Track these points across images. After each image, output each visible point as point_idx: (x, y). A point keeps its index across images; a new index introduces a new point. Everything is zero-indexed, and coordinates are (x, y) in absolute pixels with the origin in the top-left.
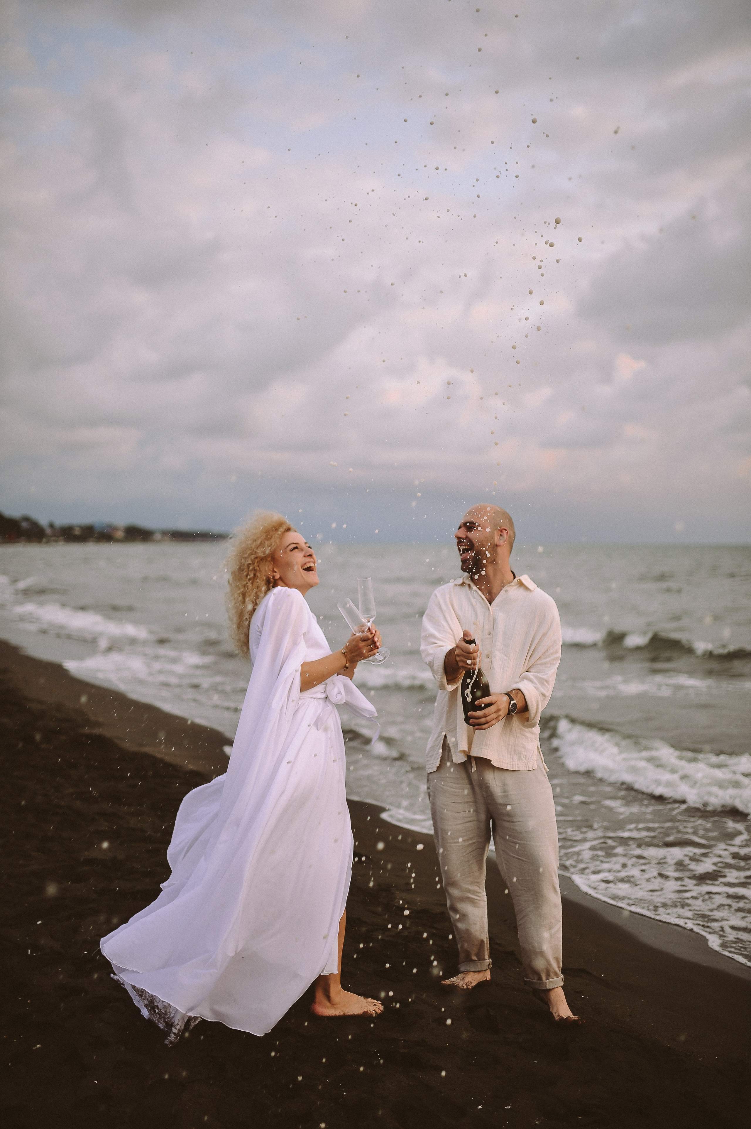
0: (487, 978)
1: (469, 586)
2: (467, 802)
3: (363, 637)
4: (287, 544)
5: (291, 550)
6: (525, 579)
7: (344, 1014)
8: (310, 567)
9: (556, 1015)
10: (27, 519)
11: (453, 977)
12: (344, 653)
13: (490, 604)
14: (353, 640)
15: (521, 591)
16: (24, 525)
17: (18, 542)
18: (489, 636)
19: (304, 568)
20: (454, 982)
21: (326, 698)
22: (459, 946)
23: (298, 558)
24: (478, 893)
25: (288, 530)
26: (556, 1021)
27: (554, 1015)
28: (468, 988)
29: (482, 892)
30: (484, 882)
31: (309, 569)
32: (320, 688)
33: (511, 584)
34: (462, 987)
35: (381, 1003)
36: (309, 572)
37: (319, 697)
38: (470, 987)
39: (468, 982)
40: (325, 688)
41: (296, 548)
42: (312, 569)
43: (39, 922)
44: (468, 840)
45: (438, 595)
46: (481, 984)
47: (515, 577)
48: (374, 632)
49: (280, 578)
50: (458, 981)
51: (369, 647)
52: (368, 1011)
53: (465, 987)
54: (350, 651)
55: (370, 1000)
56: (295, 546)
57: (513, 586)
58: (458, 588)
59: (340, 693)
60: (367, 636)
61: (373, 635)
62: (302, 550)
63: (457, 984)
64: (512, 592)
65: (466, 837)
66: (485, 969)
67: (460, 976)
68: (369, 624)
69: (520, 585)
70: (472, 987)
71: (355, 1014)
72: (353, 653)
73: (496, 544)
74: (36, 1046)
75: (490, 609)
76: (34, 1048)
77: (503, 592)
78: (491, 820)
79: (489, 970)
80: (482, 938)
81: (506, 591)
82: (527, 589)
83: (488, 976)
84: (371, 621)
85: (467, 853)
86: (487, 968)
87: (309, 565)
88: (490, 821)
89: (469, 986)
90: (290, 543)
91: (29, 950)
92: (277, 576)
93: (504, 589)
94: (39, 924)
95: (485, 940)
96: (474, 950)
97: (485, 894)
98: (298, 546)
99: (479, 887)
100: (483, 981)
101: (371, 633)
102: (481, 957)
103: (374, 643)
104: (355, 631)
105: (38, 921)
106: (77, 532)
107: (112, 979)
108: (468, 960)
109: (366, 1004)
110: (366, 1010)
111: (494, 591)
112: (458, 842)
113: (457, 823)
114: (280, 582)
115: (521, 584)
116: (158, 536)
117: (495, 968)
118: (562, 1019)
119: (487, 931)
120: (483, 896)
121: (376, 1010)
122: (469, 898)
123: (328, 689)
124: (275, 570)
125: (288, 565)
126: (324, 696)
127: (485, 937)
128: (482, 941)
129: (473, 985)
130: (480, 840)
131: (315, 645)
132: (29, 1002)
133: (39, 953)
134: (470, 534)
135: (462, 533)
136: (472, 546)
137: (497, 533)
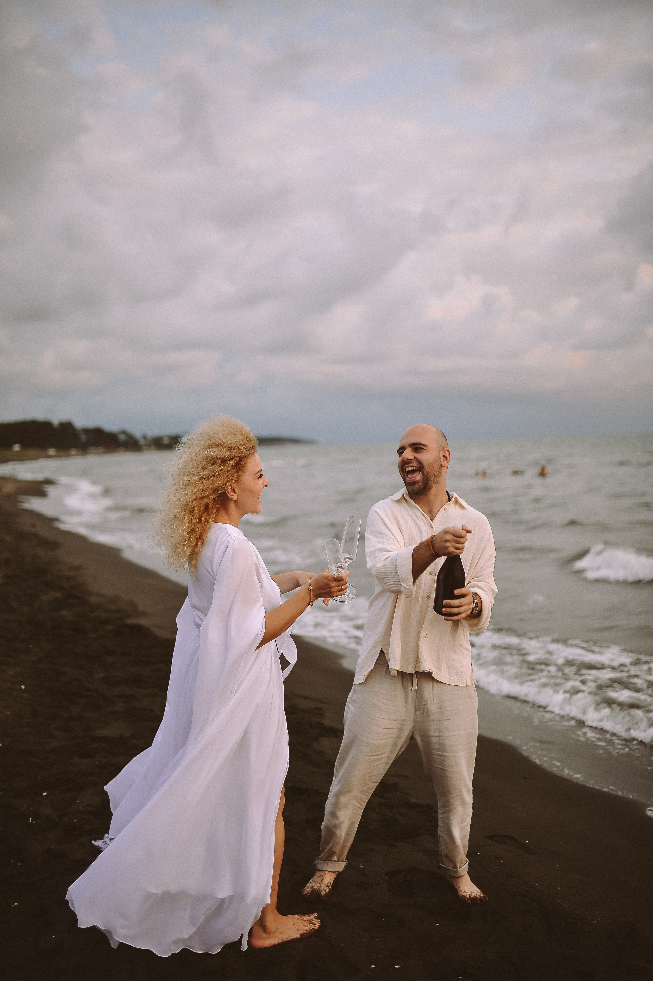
10: (124, 432)
12: (310, 591)
13: (432, 521)
15: (458, 509)
16: (122, 437)
17: (117, 452)
33: (448, 504)
43: (45, 794)
52: (305, 932)
57: (450, 505)
64: (450, 509)
69: (457, 505)
71: (292, 939)
72: (321, 590)
74: (14, 904)
76: (12, 906)
77: (441, 511)
81: (445, 509)
91: (31, 818)
93: (442, 509)
94: (45, 795)
106: (166, 441)
107: (92, 845)
109: (302, 925)
110: (302, 932)
111: (435, 509)
115: (457, 503)
121: (312, 928)
132: (19, 864)
133: (38, 822)
134: (418, 456)
135: (409, 454)
136: (421, 468)
137: (442, 454)
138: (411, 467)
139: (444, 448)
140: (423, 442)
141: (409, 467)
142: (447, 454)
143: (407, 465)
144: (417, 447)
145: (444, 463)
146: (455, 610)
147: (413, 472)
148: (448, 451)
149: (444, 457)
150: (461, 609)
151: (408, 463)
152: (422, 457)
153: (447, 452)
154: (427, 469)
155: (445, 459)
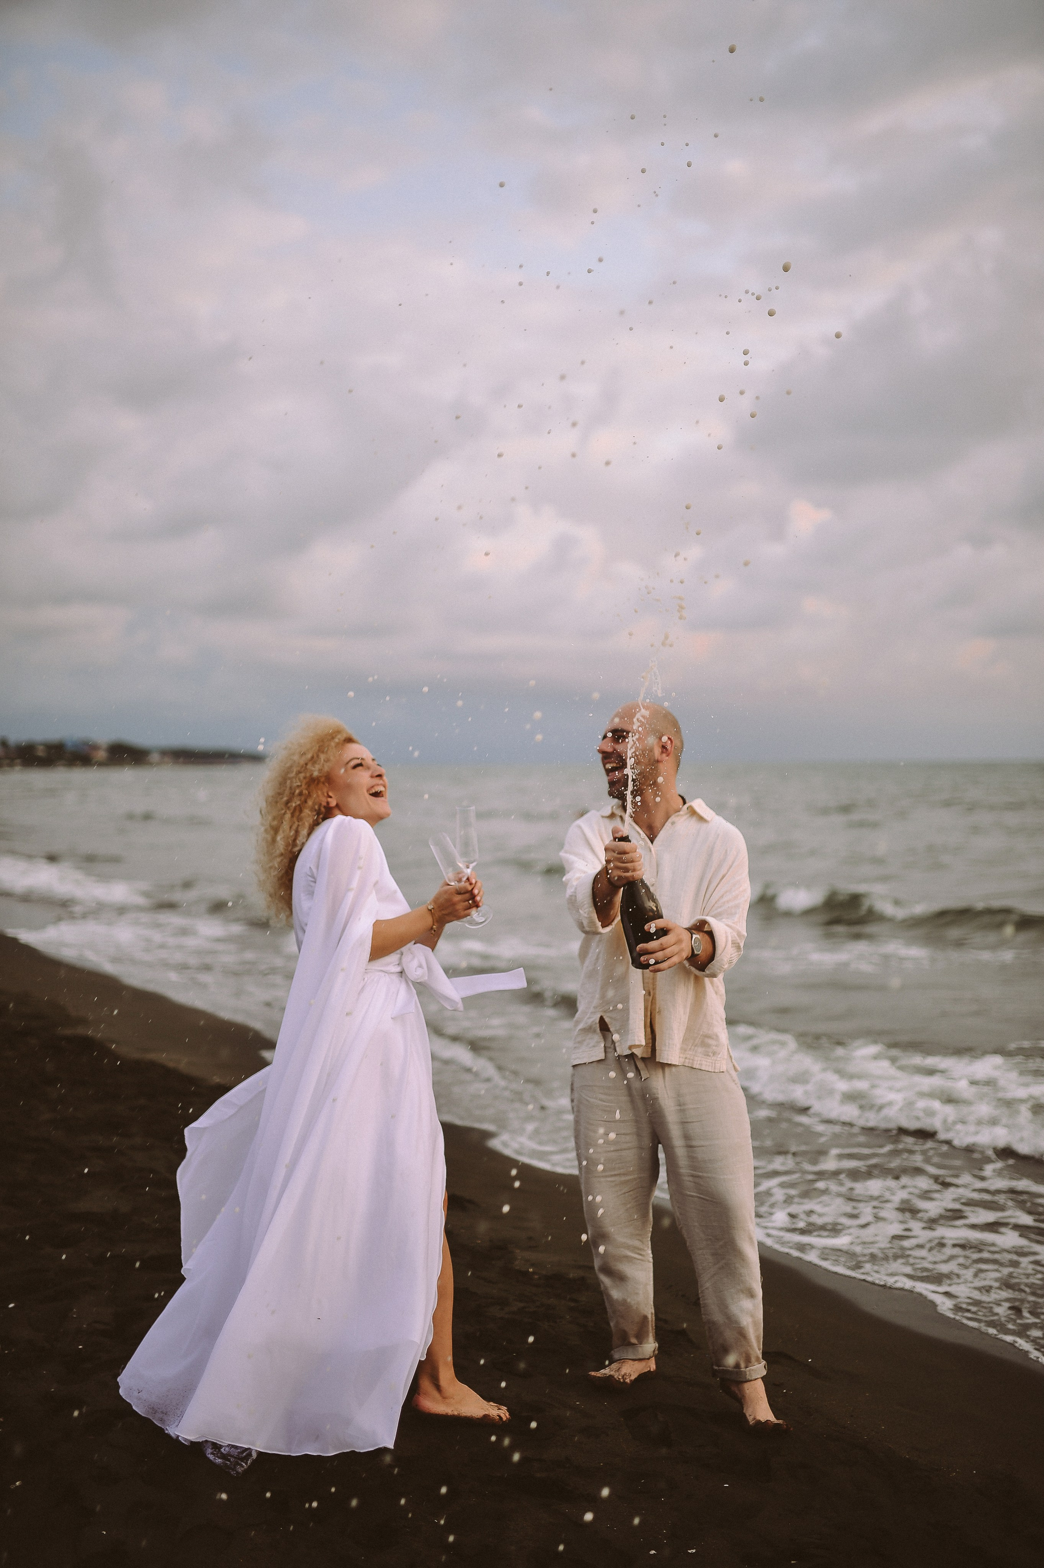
0: (650, 1368)
1: (620, 817)
2: (624, 1121)
3: (460, 888)
4: (348, 759)
5: (355, 767)
6: (698, 805)
8: (379, 792)
9: (750, 1419)
11: (605, 1367)
12: (431, 910)
13: (652, 843)
14: (446, 892)
15: (694, 823)
19: (371, 793)
20: (607, 1373)
21: (401, 972)
22: (612, 1324)
23: (363, 778)
24: (641, 1249)
25: (349, 740)
26: (751, 1426)
27: (748, 1418)
28: (624, 1382)
29: (646, 1249)
30: (650, 1235)
31: (377, 794)
32: (393, 958)
33: (678, 813)
34: (618, 1380)
36: (378, 798)
37: (392, 971)
38: (628, 1381)
39: (625, 1374)
40: (400, 959)
41: (360, 765)
42: (381, 794)
43: (11, 1306)
44: (626, 1174)
46: (644, 1378)
47: (685, 803)
48: (474, 881)
49: (337, 806)
50: (613, 1372)
51: (467, 902)
52: (490, 1415)
53: (622, 1381)
54: (439, 907)
55: (492, 1403)
56: (359, 761)
57: (682, 815)
58: (604, 820)
59: (420, 966)
60: (465, 888)
61: (472, 886)
62: (368, 768)
63: (612, 1375)
64: (681, 823)
66: (648, 1357)
67: (615, 1365)
68: (469, 871)
69: (692, 815)
70: (631, 1381)
72: (443, 910)
73: (656, 758)
74: (15, 1484)
75: (652, 849)
76: (12, 1487)
77: (668, 824)
79: (653, 1358)
80: (645, 1313)
81: (673, 823)
82: (701, 819)
83: (652, 1365)
84: (471, 867)
85: (623, 1192)
86: (652, 1354)
87: (377, 789)
88: (658, 1146)
89: (626, 1379)
90: (351, 758)
92: (333, 803)
93: (670, 820)
95: (649, 1316)
96: (631, 1329)
97: (650, 1252)
98: (363, 763)
99: (642, 1242)
100: (645, 1372)
101: (471, 884)
102: (642, 1339)
103: (473, 897)
104: (449, 880)
105: (9, 1304)
106: (41, 752)
108: (626, 1343)
109: (486, 1406)
110: (487, 1413)
111: (657, 824)
112: (611, 1176)
113: (610, 1150)
114: (336, 811)
115: (693, 812)
116: (154, 757)
117: (661, 1355)
118: (759, 1422)
119: (652, 1303)
120: (649, 1254)
121: (500, 1416)
122: (627, 1257)
123: (404, 959)
124: (330, 794)
125: (349, 788)
126: (398, 969)
127: (650, 1312)
128: (645, 1317)
129: (633, 1378)
130: (642, 1175)
131: (389, 898)
132: (2, 1420)
133: (13, 1350)
137: (658, 743)
138: (611, 763)
140: (628, 728)
142: (667, 743)
144: (619, 735)
145: (662, 758)
146: (660, 955)
147: (613, 770)
149: (662, 747)
150: (668, 952)
151: (607, 758)
155: (664, 752)
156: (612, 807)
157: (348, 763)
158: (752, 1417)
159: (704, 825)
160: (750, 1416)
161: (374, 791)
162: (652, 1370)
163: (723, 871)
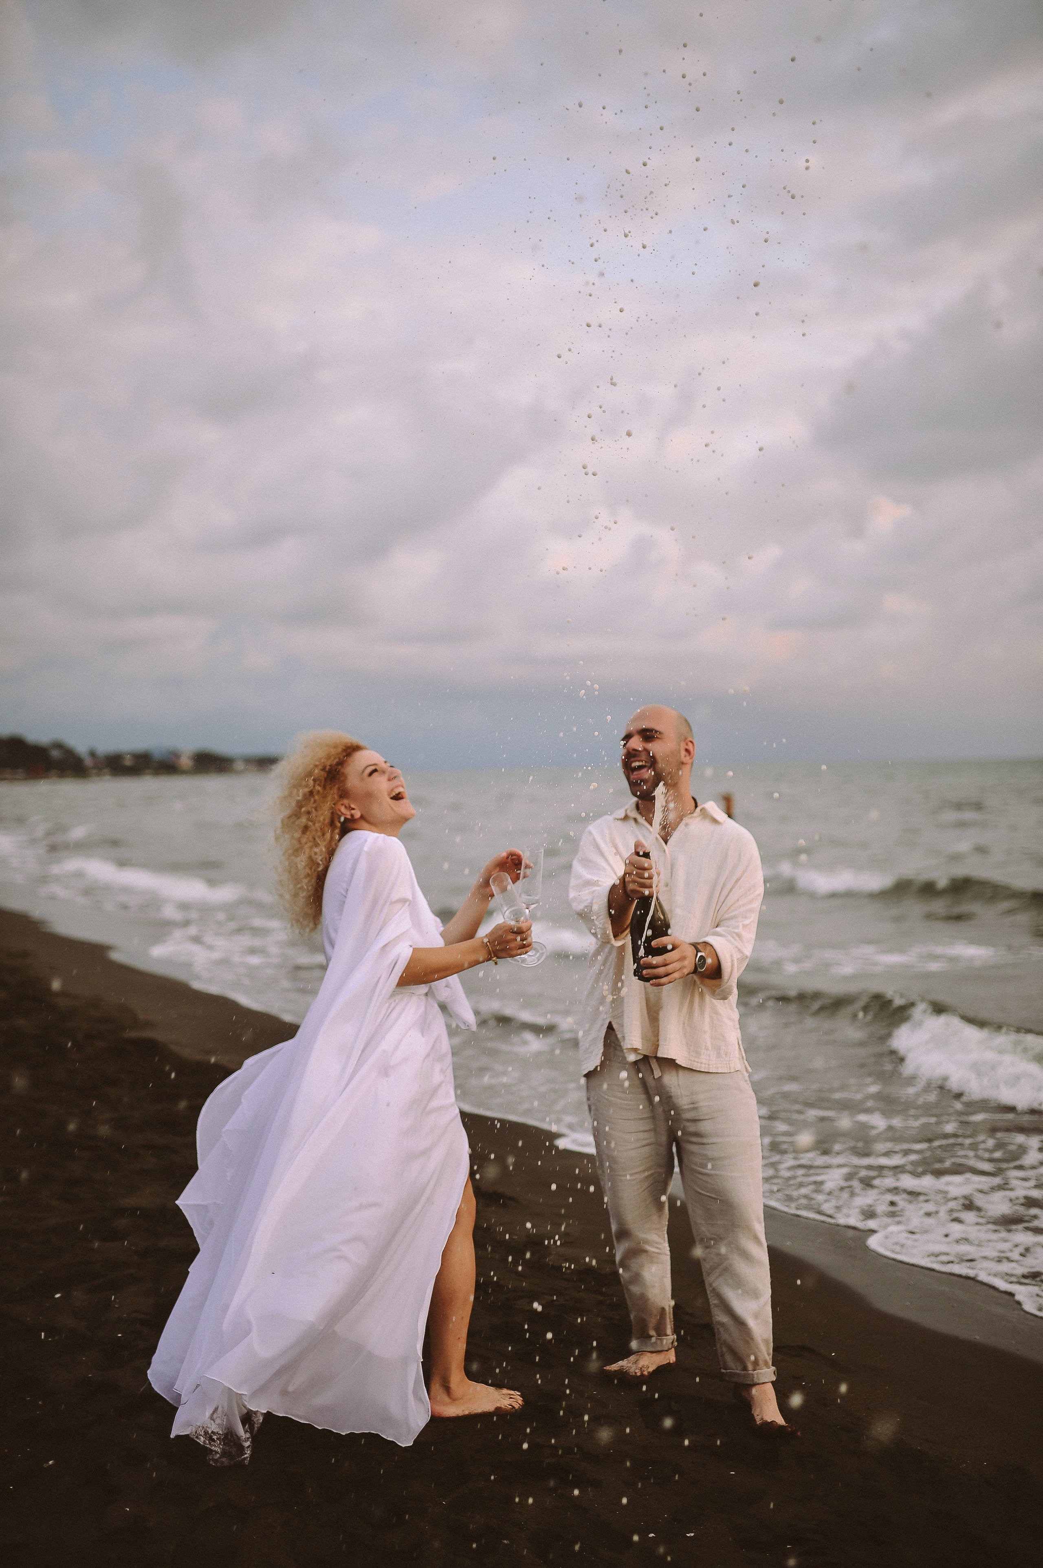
0: (670, 1360)
1: (635, 820)
2: (642, 1119)
4: (363, 767)
5: (371, 774)
6: (711, 807)
7: (470, 1413)
8: (399, 793)
9: (758, 1418)
10: (59, 746)
11: (623, 1360)
13: (666, 843)
15: (706, 826)
16: (55, 754)
17: (47, 777)
18: (666, 889)
19: (392, 796)
20: (623, 1366)
22: (632, 1317)
23: (381, 784)
24: (657, 1243)
26: (758, 1425)
28: (642, 1375)
29: (662, 1242)
30: (666, 1228)
31: (398, 797)
33: (692, 815)
34: (634, 1374)
35: (519, 1394)
36: (399, 801)
38: (646, 1373)
39: (643, 1366)
41: (375, 771)
42: (400, 796)
43: (58, 1296)
44: (644, 1171)
45: (594, 832)
46: (661, 1370)
47: (697, 806)
50: (629, 1365)
52: (502, 1406)
53: (639, 1374)
55: (505, 1391)
56: (373, 768)
57: (696, 817)
58: (620, 822)
62: (384, 772)
63: (627, 1369)
64: (694, 826)
65: (642, 1167)
66: (666, 1349)
67: (632, 1358)
69: (705, 816)
70: (649, 1372)
71: (484, 1412)
73: (682, 761)
74: (48, 1463)
75: (667, 850)
76: (45, 1466)
77: (682, 826)
78: (674, 1144)
79: (673, 1349)
80: (663, 1305)
81: (687, 825)
82: (715, 821)
83: (671, 1357)
85: (643, 1189)
86: (671, 1346)
87: (397, 791)
89: (644, 1371)
90: (365, 765)
91: (43, 1334)
93: (684, 822)
94: (58, 1298)
95: (668, 1309)
96: (652, 1322)
97: (667, 1245)
98: (378, 769)
99: (659, 1235)
100: (664, 1364)
102: (661, 1333)
105: (56, 1294)
106: (128, 761)
108: (644, 1334)
109: (499, 1397)
110: (498, 1405)
111: (670, 825)
112: (631, 1175)
113: (629, 1148)
115: (705, 814)
116: (239, 765)
118: (765, 1423)
119: (670, 1295)
120: (666, 1247)
121: (513, 1405)
122: (644, 1251)
124: (352, 806)
127: (667, 1305)
128: (663, 1309)
129: (651, 1370)
130: (659, 1171)
132: (40, 1403)
133: (56, 1338)
134: (650, 746)
135: (636, 743)
136: (653, 762)
137: (683, 746)
138: (639, 761)
139: (686, 739)
140: (657, 728)
141: (635, 761)
142: (690, 747)
143: (633, 759)
144: (648, 735)
145: (687, 759)
146: (661, 970)
147: (640, 768)
148: (691, 742)
149: (687, 750)
151: (635, 756)
152: (655, 748)
153: (690, 744)
154: (661, 765)
155: (687, 754)
156: (626, 811)
157: (363, 771)
158: (760, 1417)
159: (718, 827)
160: (758, 1415)
161: (394, 794)
162: (671, 1362)
163: (738, 874)
